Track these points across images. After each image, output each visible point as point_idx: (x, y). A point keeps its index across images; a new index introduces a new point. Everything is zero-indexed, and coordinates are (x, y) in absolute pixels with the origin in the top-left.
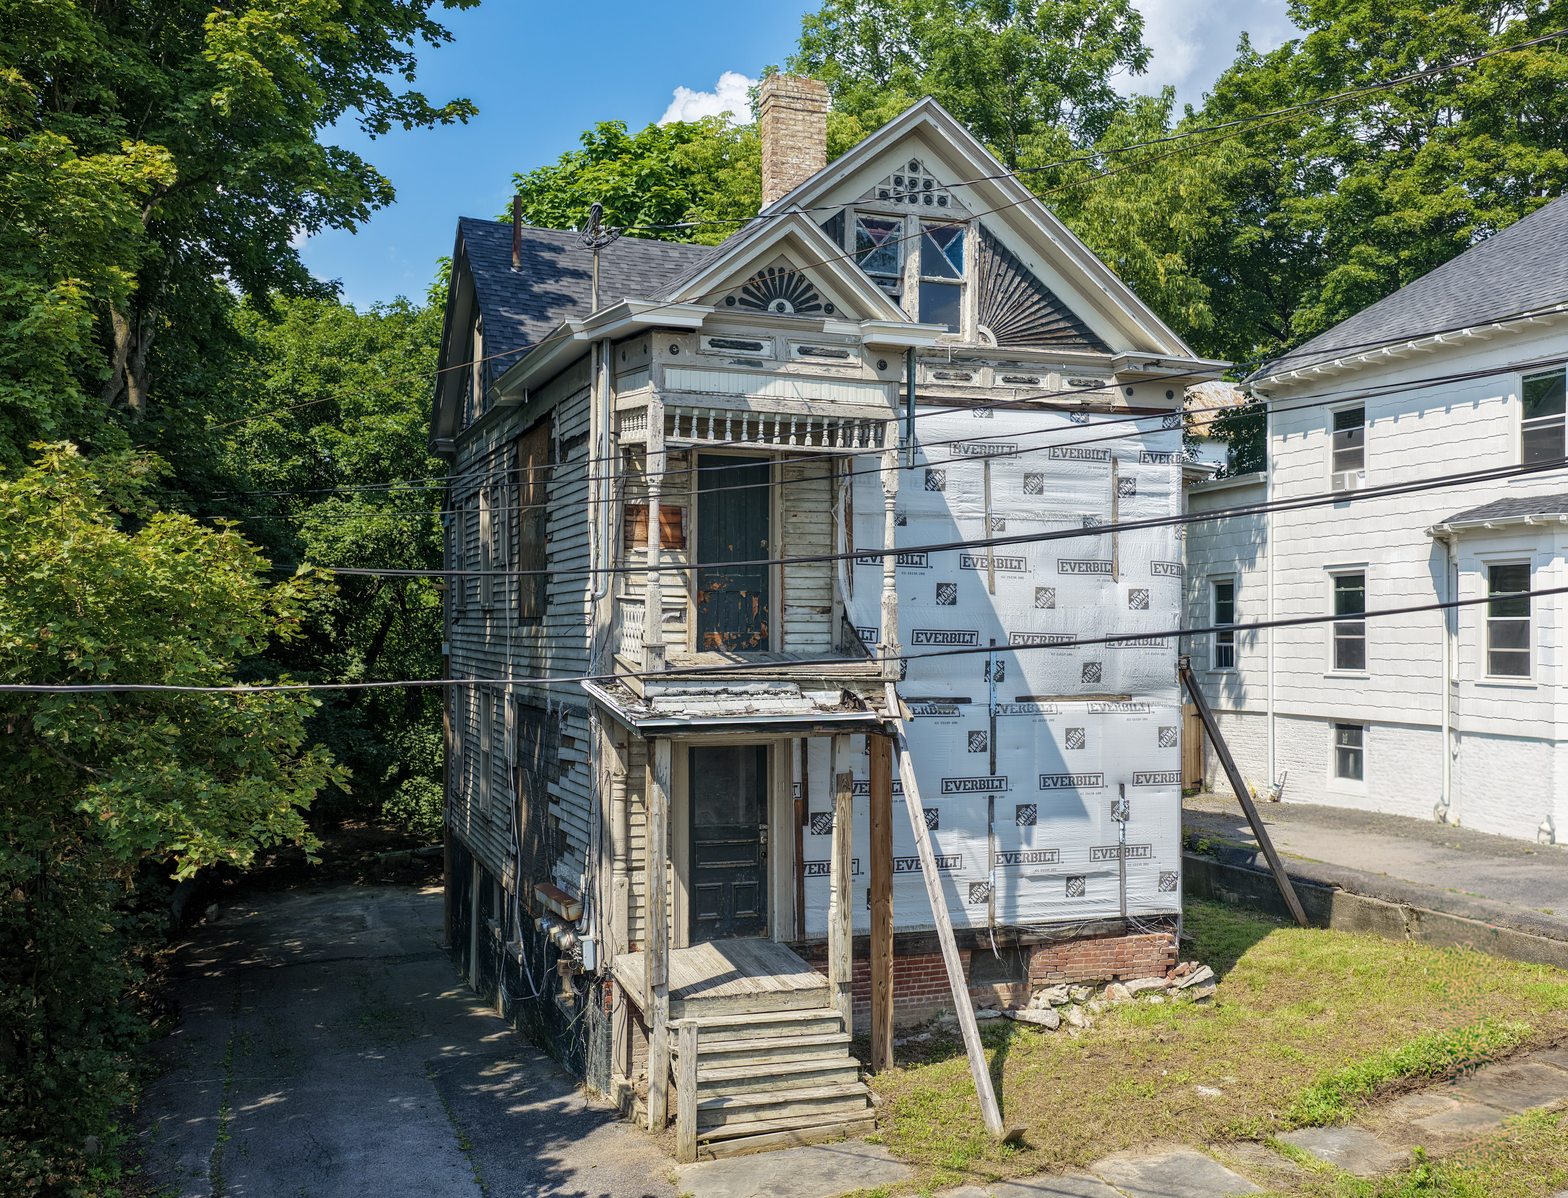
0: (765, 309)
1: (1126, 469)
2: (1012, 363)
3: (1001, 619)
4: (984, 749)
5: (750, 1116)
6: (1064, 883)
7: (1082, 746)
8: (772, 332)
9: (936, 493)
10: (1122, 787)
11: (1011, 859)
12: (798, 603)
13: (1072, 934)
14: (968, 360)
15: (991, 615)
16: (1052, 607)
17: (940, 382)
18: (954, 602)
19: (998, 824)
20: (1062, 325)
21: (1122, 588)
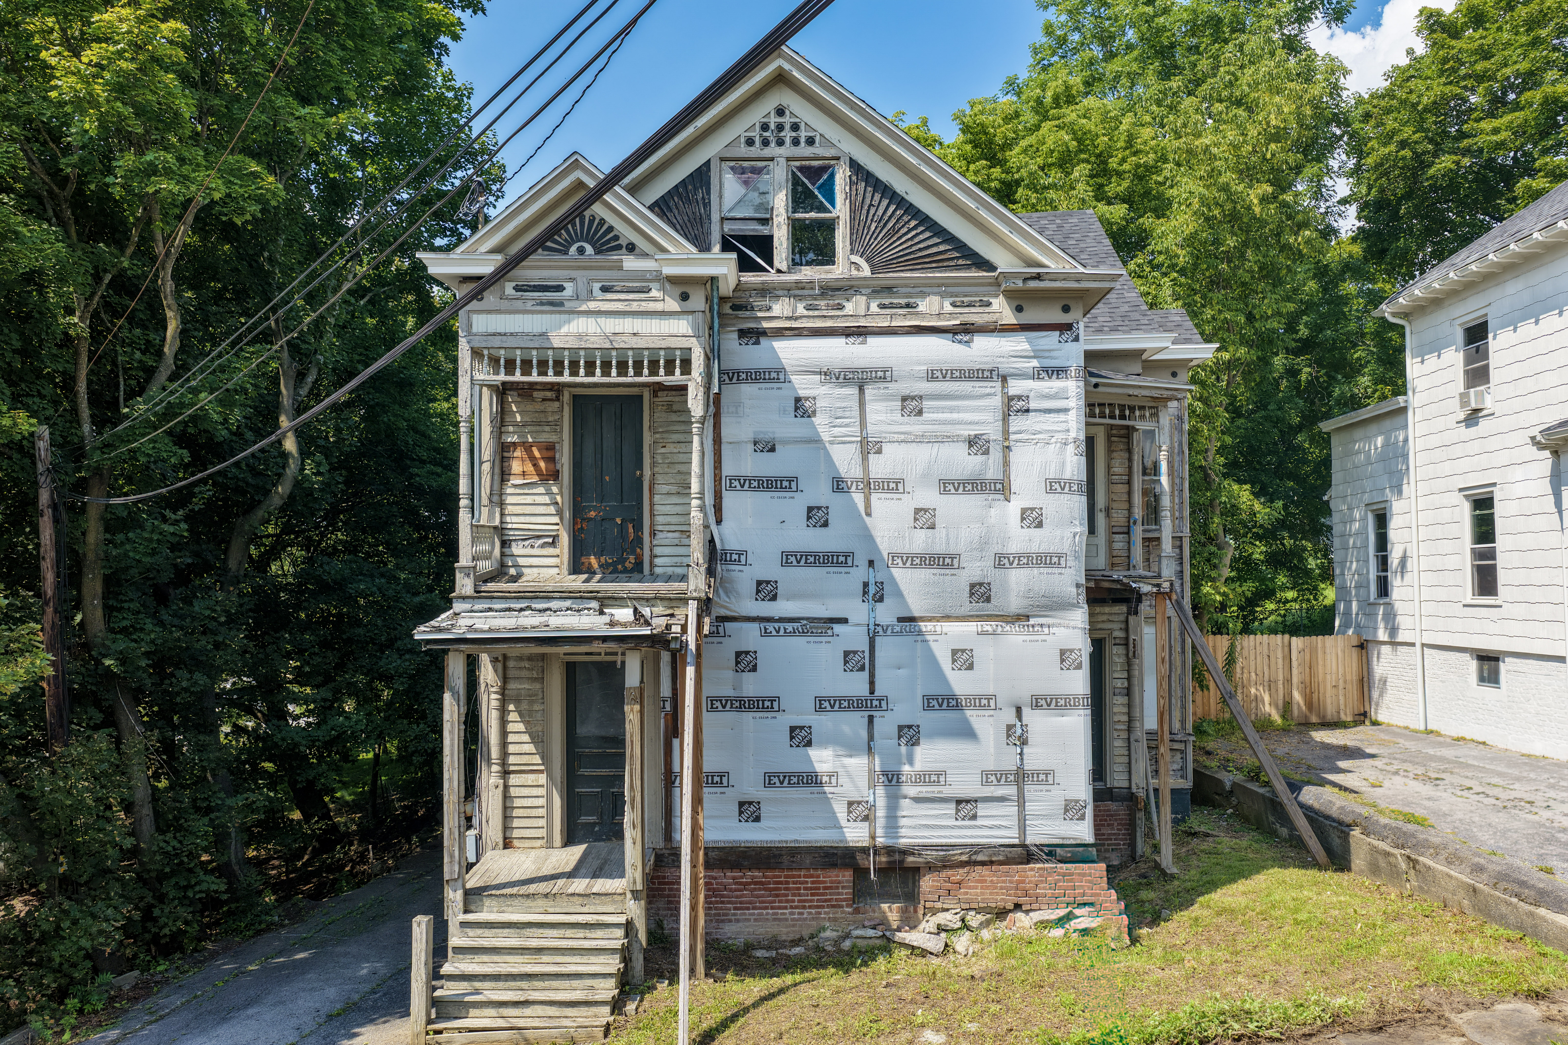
0: (566, 253)
1: (1016, 387)
2: (888, 290)
3: (878, 540)
4: (862, 669)
5: (492, 1012)
6: (954, 805)
7: (971, 667)
8: (573, 274)
9: (806, 420)
10: (1019, 710)
11: (892, 779)
12: (667, 528)
13: (964, 858)
14: (839, 289)
15: (868, 537)
16: (932, 527)
17: (811, 313)
18: (825, 524)
19: (878, 742)
20: (942, 248)
21: (1014, 507)
